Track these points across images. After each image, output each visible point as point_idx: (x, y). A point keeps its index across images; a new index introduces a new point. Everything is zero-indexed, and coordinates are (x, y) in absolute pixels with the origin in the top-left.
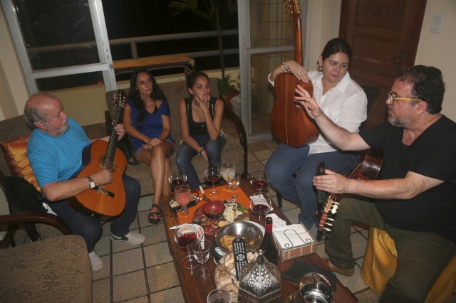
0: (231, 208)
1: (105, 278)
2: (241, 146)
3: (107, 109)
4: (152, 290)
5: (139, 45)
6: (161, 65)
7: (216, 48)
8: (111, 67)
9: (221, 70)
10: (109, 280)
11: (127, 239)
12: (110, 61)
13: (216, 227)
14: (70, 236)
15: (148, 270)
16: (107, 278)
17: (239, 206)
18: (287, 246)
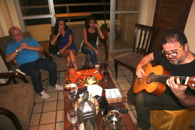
0: (92, 79)
1: (41, 102)
2: (105, 54)
3: (51, 34)
4: (58, 109)
5: (70, 7)
6: (78, 17)
7: (102, 10)
8: (54, 16)
9: (104, 20)
10: (43, 103)
11: (55, 87)
12: (54, 13)
13: (83, 86)
14: (27, 83)
15: (58, 101)
16: (42, 102)
17: (96, 79)
18: (109, 97)
